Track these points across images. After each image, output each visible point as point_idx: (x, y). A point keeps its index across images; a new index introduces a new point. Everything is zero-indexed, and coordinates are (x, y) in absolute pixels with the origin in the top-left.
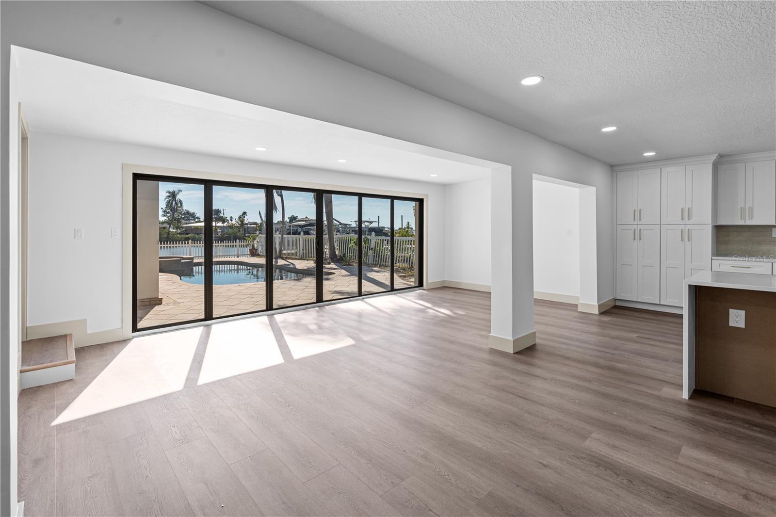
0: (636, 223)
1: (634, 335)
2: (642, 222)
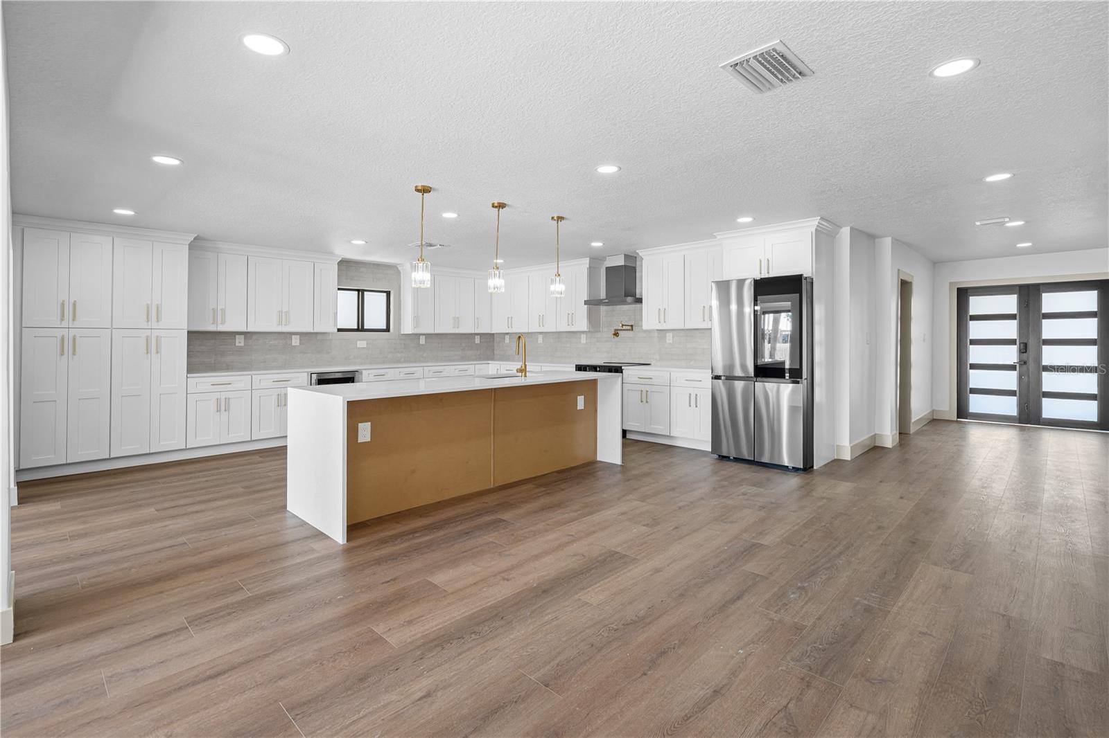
0: (65, 324)
1: (149, 511)
2: (76, 324)
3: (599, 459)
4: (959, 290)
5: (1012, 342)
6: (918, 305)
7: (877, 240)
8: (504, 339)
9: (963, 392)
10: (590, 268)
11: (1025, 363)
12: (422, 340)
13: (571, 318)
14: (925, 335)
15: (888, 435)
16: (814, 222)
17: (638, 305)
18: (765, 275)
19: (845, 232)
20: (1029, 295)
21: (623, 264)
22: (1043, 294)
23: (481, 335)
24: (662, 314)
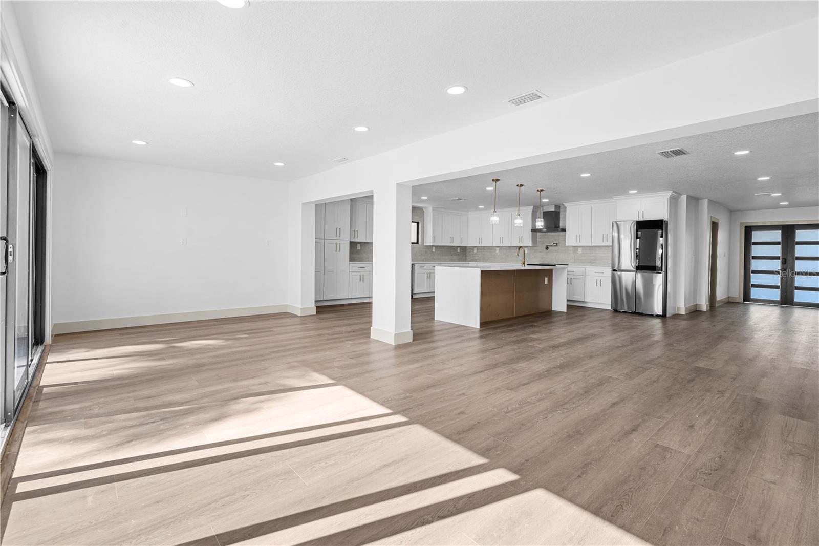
3: (553, 309)
4: (746, 227)
5: (778, 258)
6: (721, 235)
7: (700, 201)
8: (473, 250)
9: (747, 286)
10: (533, 211)
11: (785, 270)
12: (434, 250)
13: (521, 239)
14: (725, 253)
15: (704, 305)
16: (670, 193)
17: (564, 233)
18: (641, 219)
19: (684, 198)
20: (788, 231)
21: (554, 210)
22: (797, 231)
23: (460, 247)
24: (578, 237)
